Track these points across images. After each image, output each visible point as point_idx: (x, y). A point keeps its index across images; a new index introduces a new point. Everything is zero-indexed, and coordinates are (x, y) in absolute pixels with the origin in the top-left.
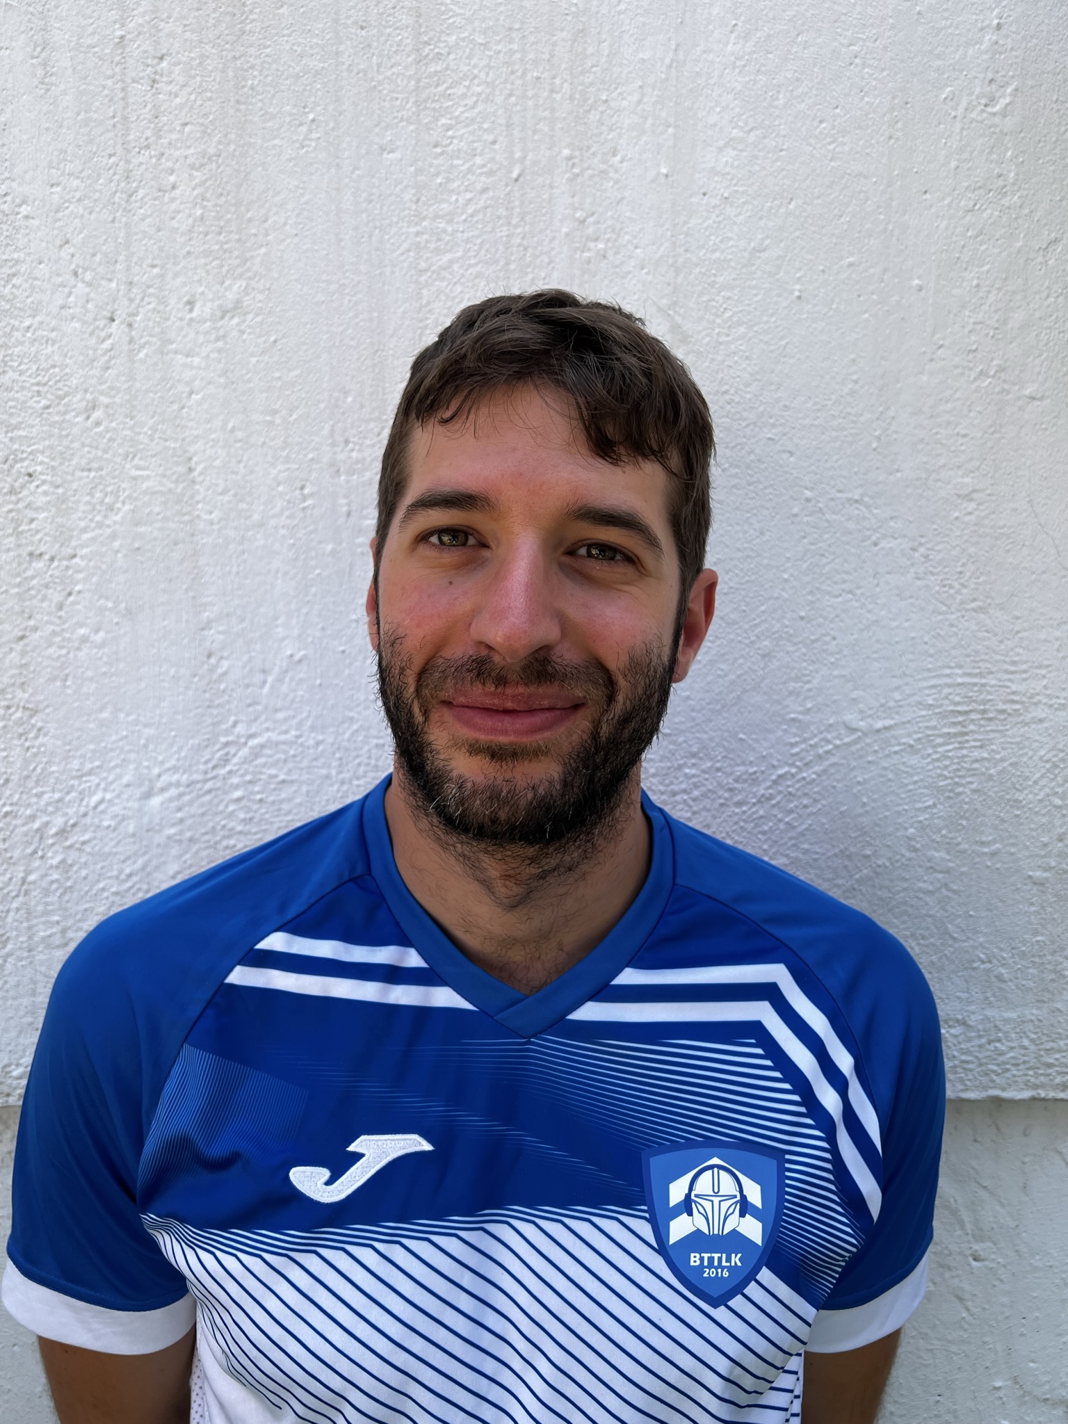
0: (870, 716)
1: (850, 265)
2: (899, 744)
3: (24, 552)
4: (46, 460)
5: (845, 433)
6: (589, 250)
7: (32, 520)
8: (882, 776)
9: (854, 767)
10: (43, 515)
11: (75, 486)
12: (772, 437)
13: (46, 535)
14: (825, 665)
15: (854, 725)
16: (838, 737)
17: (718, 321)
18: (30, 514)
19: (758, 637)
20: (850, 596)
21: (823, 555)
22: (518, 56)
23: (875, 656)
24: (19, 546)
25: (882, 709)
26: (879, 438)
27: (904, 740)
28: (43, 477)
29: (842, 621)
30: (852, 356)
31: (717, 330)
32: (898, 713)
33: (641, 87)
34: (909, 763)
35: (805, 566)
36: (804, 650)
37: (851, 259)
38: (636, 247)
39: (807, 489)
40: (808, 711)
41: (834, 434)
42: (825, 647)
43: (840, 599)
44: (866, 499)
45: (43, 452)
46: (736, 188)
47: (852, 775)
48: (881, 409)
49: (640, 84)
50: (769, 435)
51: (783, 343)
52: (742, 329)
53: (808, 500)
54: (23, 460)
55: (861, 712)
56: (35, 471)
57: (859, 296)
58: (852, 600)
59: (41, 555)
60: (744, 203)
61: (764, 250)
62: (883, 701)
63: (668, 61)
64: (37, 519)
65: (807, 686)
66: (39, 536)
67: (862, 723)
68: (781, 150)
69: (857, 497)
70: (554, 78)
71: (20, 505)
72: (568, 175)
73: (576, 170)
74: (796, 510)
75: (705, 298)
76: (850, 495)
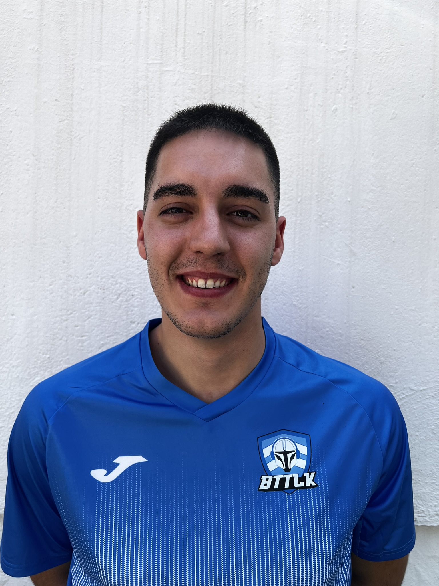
0: (418, 385)
1: (411, 231)
2: (428, 396)
3: (129, 321)
4: (139, 291)
5: (409, 287)
6: (323, 225)
7: (132, 311)
8: (422, 407)
9: (412, 404)
10: (136, 309)
11: (147, 299)
12: (384, 287)
13: (137, 315)
14: (403, 367)
15: (413, 389)
16: (407, 392)
17: (366, 249)
18: (132, 308)
19: (379, 356)
20: (411, 343)
21: (401, 328)
22: (301, 163)
23: (420, 364)
24: (127, 319)
25: (422, 383)
26: (421, 289)
27: (430, 394)
28: (138, 296)
29: (408, 351)
30: (412, 261)
31: (365, 252)
32: (428, 384)
33: (341, 173)
34: (432, 403)
35: (396, 332)
36: (395, 361)
37: (412, 229)
38: (339, 224)
39: (396, 305)
40: (396, 383)
41: (405, 287)
42: (402, 360)
43: (407, 344)
44: (417, 309)
45: (138, 288)
46: (372, 205)
47: (412, 406)
48: (421, 279)
49: (341, 172)
50: (383, 287)
51: (388, 256)
52: (374, 252)
53: (397, 309)
54: (131, 291)
55: (415, 384)
56: (135, 294)
57: (414, 241)
58: (412, 344)
59: (134, 322)
60: (375, 210)
61: (382, 226)
62: (423, 380)
63: (351, 165)
64: (134, 310)
65: (397, 374)
66: (134, 316)
67: (415, 388)
68: (388, 193)
69: (413, 309)
70: (313, 170)
71: (129, 305)
72: (316, 201)
73: (319, 199)
74: (392, 313)
75: (362, 241)
76: (410, 308)
